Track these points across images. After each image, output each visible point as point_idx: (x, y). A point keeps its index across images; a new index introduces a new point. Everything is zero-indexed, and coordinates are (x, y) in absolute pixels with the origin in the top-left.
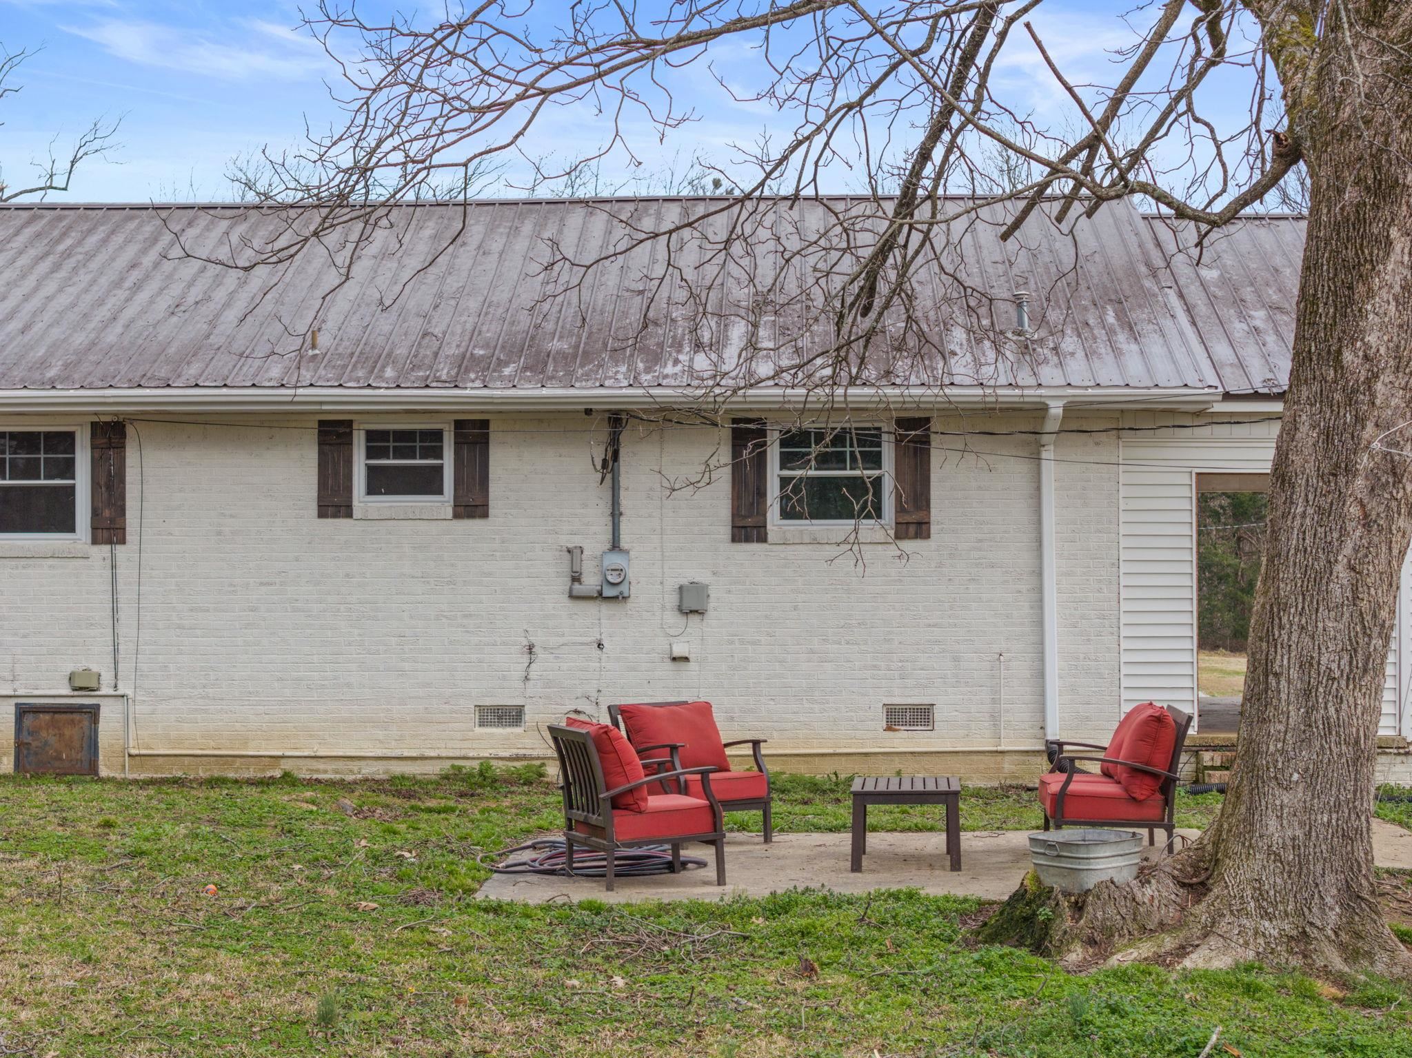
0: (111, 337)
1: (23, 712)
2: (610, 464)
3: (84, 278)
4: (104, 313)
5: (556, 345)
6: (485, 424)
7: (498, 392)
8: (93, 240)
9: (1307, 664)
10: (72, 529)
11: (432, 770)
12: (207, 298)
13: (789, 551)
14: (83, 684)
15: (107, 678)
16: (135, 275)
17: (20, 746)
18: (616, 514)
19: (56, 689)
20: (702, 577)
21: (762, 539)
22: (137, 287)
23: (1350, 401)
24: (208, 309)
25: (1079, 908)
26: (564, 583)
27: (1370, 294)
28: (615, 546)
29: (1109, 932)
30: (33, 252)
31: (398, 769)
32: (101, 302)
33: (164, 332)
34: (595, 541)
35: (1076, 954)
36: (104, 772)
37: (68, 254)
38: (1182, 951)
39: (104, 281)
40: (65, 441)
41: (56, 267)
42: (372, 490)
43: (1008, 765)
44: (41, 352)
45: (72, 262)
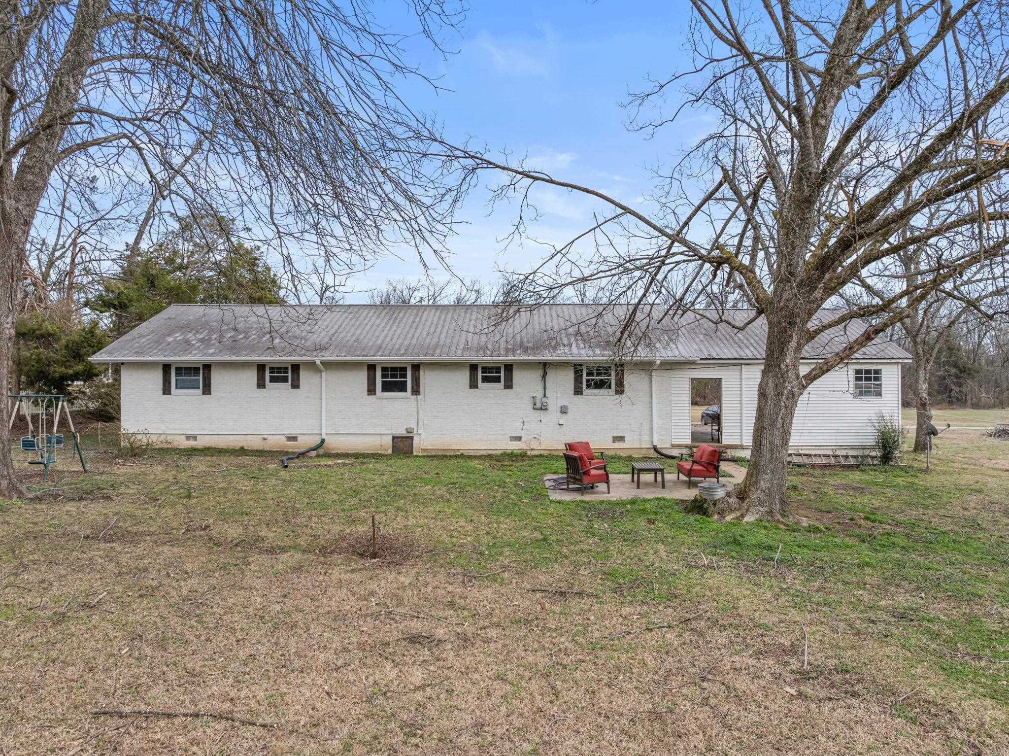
0: (414, 342)
1: (394, 438)
2: (544, 377)
3: (402, 325)
4: (410, 335)
5: (530, 345)
6: (511, 366)
7: (517, 358)
8: (401, 315)
9: (771, 443)
10: (406, 391)
11: (499, 452)
12: (435, 331)
13: (588, 398)
14: (409, 431)
15: (416, 429)
16: (415, 325)
17: (393, 446)
18: (545, 388)
19: (402, 432)
20: (566, 404)
21: (582, 394)
22: (416, 328)
23: (782, 377)
24: (437, 334)
25: (715, 504)
26: (531, 405)
27: (788, 350)
28: (545, 396)
29: (723, 511)
30: (387, 318)
31: (490, 452)
32: (408, 332)
33: (428, 340)
34: (539, 395)
35: (716, 517)
36: (415, 454)
37: (396, 318)
38: (743, 516)
39: (408, 326)
40: (404, 369)
41: (394, 322)
42: (483, 382)
43: (643, 451)
44: (397, 346)
45: (397, 321)
